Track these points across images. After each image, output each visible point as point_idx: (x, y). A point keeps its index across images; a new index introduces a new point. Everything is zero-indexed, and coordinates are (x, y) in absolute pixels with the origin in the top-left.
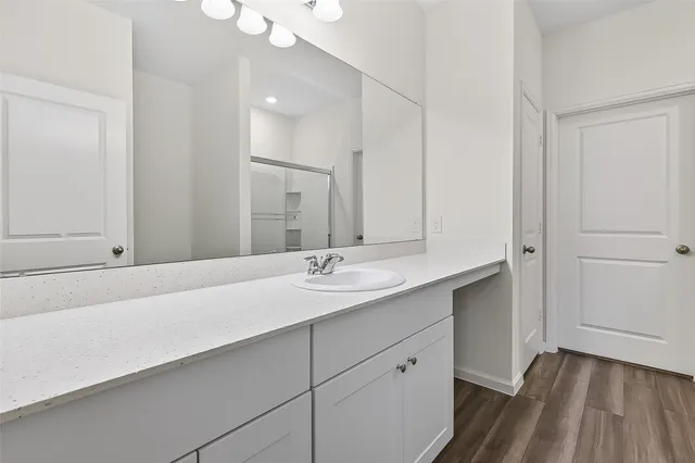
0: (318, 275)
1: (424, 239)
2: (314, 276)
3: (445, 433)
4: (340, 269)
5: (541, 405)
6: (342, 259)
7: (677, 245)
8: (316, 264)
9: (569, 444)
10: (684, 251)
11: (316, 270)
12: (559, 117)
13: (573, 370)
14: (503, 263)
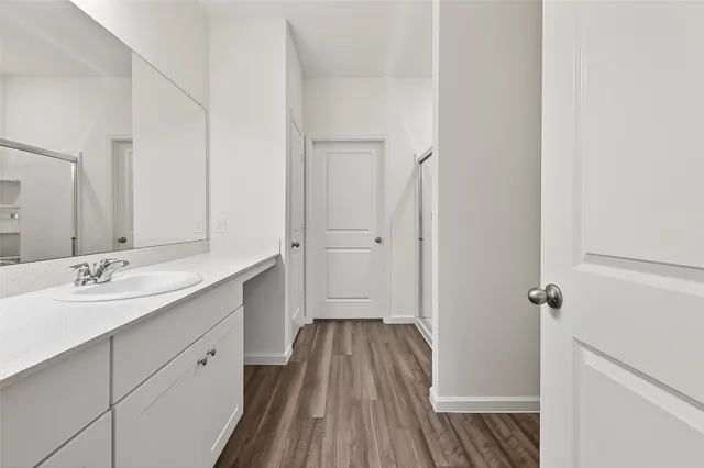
0: (91, 285)
1: (208, 239)
2: (86, 287)
3: (237, 411)
4: (119, 276)
5: (305, 364)
6: (126, 263)
7: (375, 237)
8: (89, 273)
9: (324, 385)
10: (378, 241)
11: (88, 280)
12: (314, 142)
13: (323, 333)
14: (278, 257)
